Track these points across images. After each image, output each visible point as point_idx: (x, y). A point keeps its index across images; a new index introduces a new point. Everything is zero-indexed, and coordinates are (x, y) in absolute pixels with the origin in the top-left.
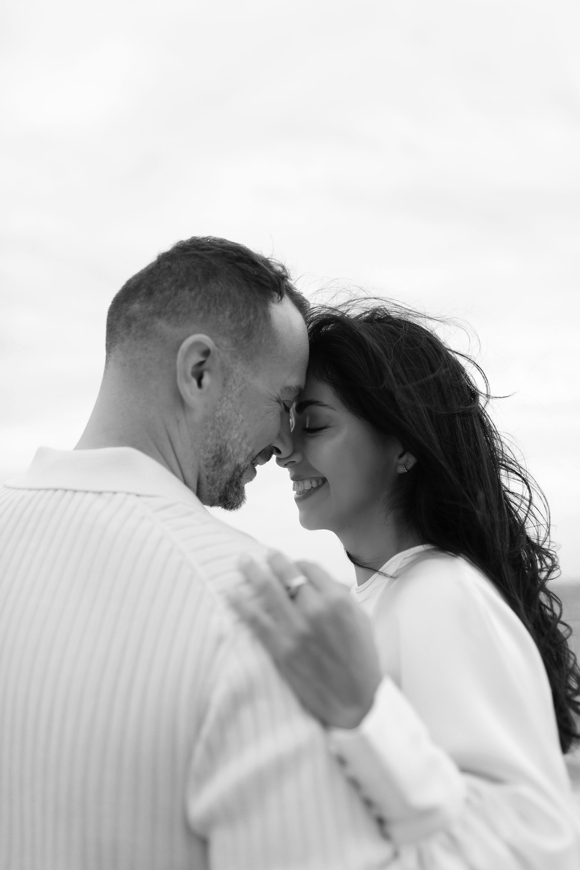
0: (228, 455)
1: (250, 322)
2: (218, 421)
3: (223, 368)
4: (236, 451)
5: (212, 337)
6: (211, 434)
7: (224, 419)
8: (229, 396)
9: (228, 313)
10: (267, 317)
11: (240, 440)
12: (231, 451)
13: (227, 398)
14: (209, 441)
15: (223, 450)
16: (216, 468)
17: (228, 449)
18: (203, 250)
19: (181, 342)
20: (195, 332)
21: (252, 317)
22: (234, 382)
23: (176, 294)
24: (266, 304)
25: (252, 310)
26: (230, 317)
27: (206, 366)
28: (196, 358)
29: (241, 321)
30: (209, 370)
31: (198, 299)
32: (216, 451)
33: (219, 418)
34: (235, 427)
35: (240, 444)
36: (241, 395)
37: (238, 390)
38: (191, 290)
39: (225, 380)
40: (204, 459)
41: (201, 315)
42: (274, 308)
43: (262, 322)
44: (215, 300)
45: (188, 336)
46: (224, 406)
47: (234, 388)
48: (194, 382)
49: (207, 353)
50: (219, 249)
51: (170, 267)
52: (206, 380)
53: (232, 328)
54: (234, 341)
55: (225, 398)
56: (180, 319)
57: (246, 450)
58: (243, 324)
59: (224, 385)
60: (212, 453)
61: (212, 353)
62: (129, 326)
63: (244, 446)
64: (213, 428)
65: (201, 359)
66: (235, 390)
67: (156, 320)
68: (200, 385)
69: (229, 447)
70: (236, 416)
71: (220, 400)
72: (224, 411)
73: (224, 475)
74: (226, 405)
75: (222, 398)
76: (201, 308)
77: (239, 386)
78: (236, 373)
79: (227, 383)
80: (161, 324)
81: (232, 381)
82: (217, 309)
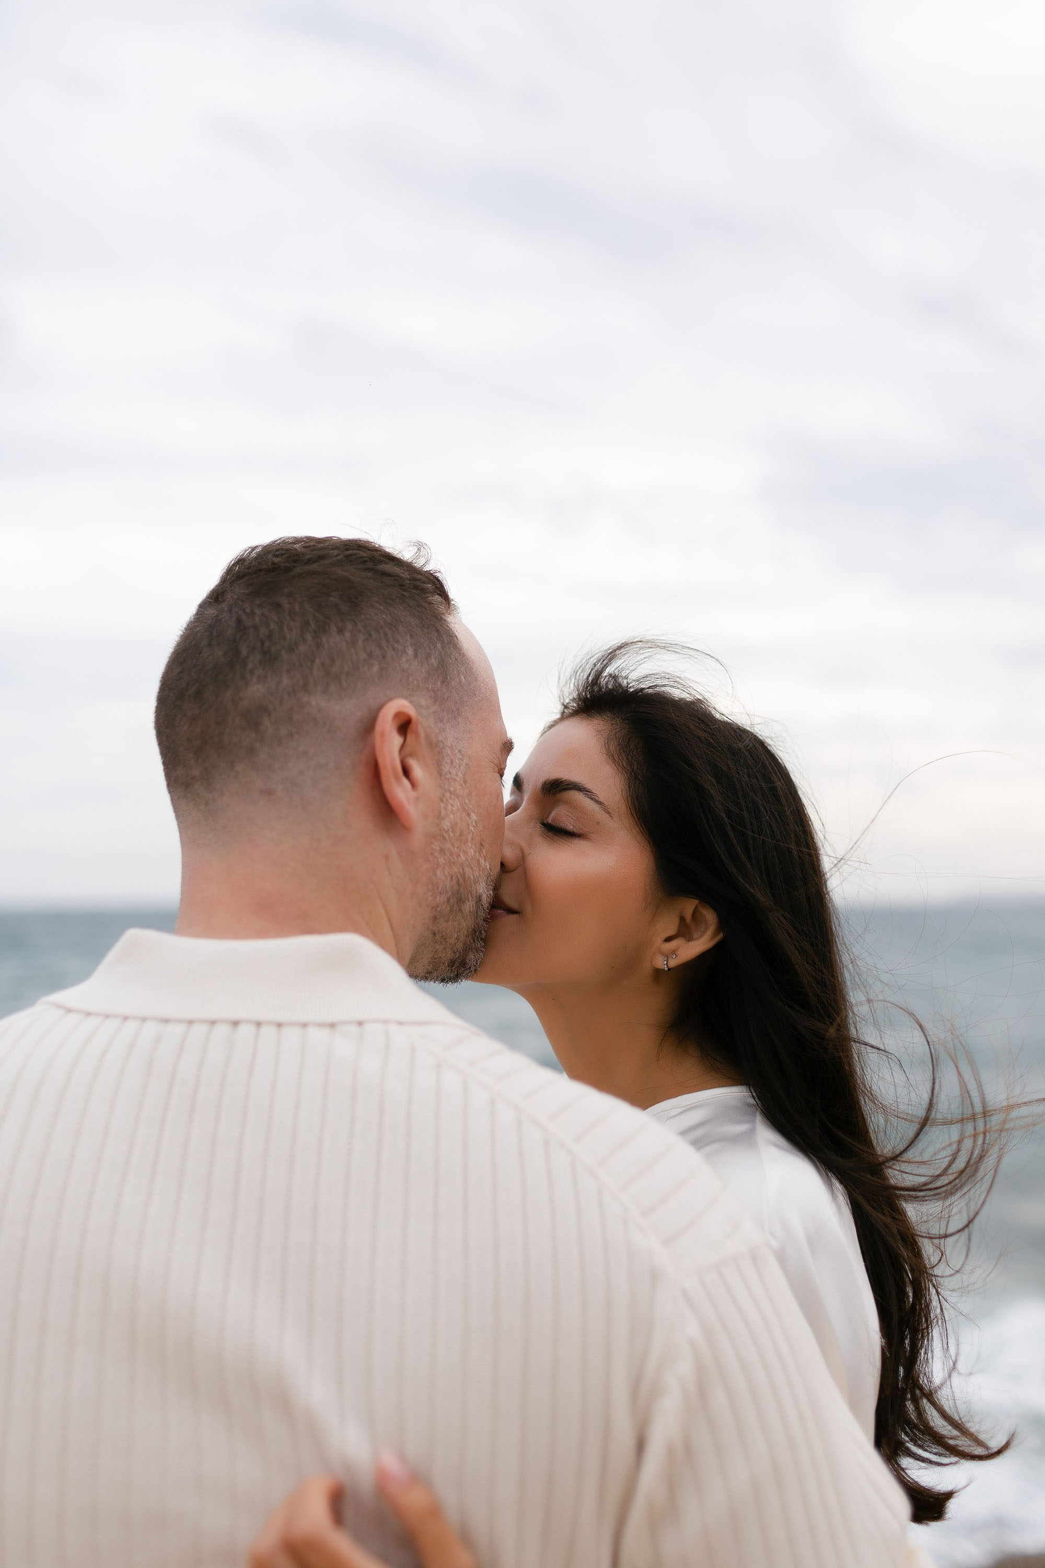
2: (447, 837)
3: (431, 743)
5: (406, 699)
6: (441, 861)
7: (453, 830)
8: (451, 789)
9: (410, 651)
11: (477, 856)
13: (450, 792)
14: (439, 873)
15: (461, 880)
16: (455, 913)
17: (466, 876)
22: (452, 762)
23: (319, 646)
24: (442, 619)
26: (416, 656)
27: (410, 751)
28: (397, 741)
29: (430, 657)
30: (415, 754)
31: (360, 642)
32: (452, 888)
33: (447, 831)
34: (469, 837)
35: (479, 862)
36: (465, 781)
37: (460, 774)
38: (340, 631)
39: (439, 764)
40: (432, 908)
41: (376, 668)
42: (451, 623)
44: (385, 634)
46: (449, 807)
47: (453, 771)
48: (405, 781)
49: (405, 725)
52: (418, 772)
53: (423, 674)
54: (432, 694)
55: (447, 795)
56: (345, 684)
58: (434, 661)
59: (440, 774)
60: (447, 893)
61: (412, 724)
64: (442, 851)
65: (400, 740)
66: (457, 775)
67: (305, 698)
68: (412, 783)
69: (468, 873)
70: (467, 818)
71: (442, 801)
72: (451, 817)
74: (452, 805)
75: (444, 795)
76: (370, 655)
77: (460, 766)
78: (450, 745)
79: (443, 768)
80: (317, 701)
81: (449, 761)
82: (394, 649)
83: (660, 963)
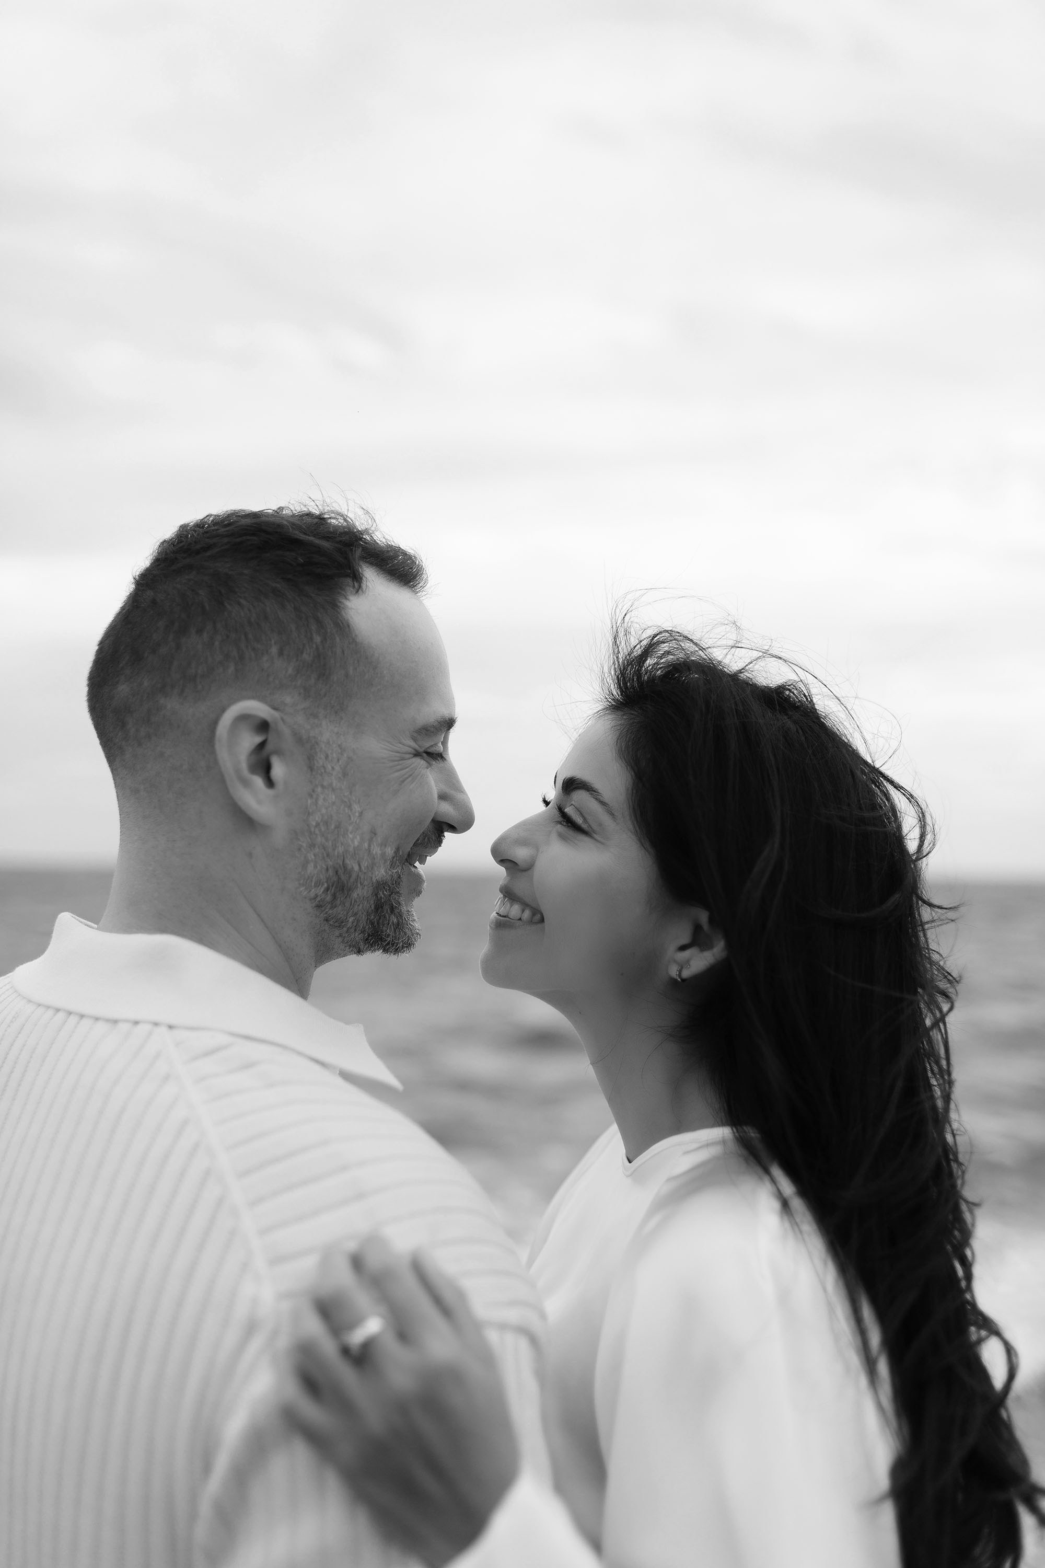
0: (354, 876)
1: (317, 648)
2: (317, 832)
3: (300, 740)
4: (364, 864)
5: (262, 699)
6: (311, 856)
7: (326, 823)
8: (325, 784)
9: (274, 650)
10: (344, 628)
11: (366, 845)
12: (356, 868)
13: (323, 787)
14: (310, 868)
15: (341, 872)
16: (338, 902)
17: (349, 867)
18: (198, 552)
19: (215, 723)
20: (234, 701)
21: (318, 639)
22: (327, 757)
23: (178, 647)
24: (335, 607)
25: (314, 627)
26: (281, 653)
27: (269, 747)
28: (249, 740)
29: (302, 653)
30: (278, 752)
31: (217, 643)
32: (328, 879)
33: (318, 825)
34: (350, 828)
35: (369, 850)
36: (345, 774)
37: (337, 768)
38: (199, 632)
39: (310, 758)
40: (310, 900)
41: (231, 669)
42: (352, 608)
43: (338, 639)
44: (246, 635)
45: (223, 710)
46: (320, 802)
47: (329, 767)
48: (258, 781)
49: (263, 726)
50: (226, 540)
51: (154, 602)
52: (278, 770)
53: (290, 671)
54: (302, 691)
55: (319, 789)
56: (200, 687)
57: (383, 855)
58: (307, 657)
59: (311, 768)
60: (323, 884)
61: (272, 725)
62: (123, 725)
63: (376, 850)
64: (312, 846)
65: (258, 739)
66: (333, 768)
67: (162, 701)
68: (270, 783)
69: (352, 864)
70: (346, 810)
71: (311, 796)
72: (324, 811)
73: (359, 905)
74: (324, 799)
75: (313, 790)
76: (227, 657)
77: (338, 760)
78: (325, 741)
79: (315, 762)
80: (171, 704)
81: (323, 757)
82: (254, 649)
83: (673, 972)
